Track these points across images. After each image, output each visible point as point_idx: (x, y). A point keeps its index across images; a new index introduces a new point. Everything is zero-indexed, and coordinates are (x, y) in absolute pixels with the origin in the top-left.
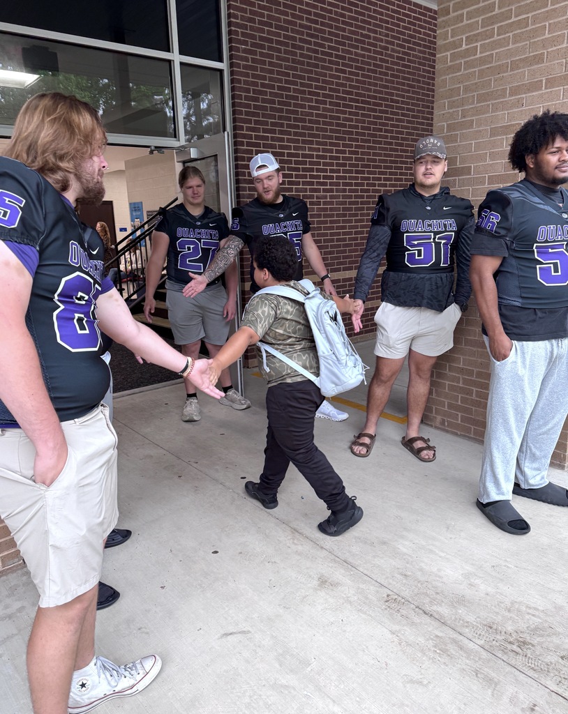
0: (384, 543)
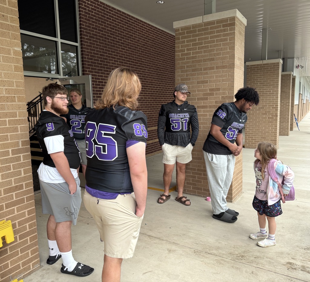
0: (184, 235)
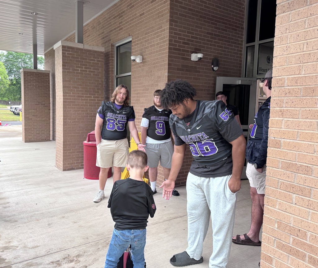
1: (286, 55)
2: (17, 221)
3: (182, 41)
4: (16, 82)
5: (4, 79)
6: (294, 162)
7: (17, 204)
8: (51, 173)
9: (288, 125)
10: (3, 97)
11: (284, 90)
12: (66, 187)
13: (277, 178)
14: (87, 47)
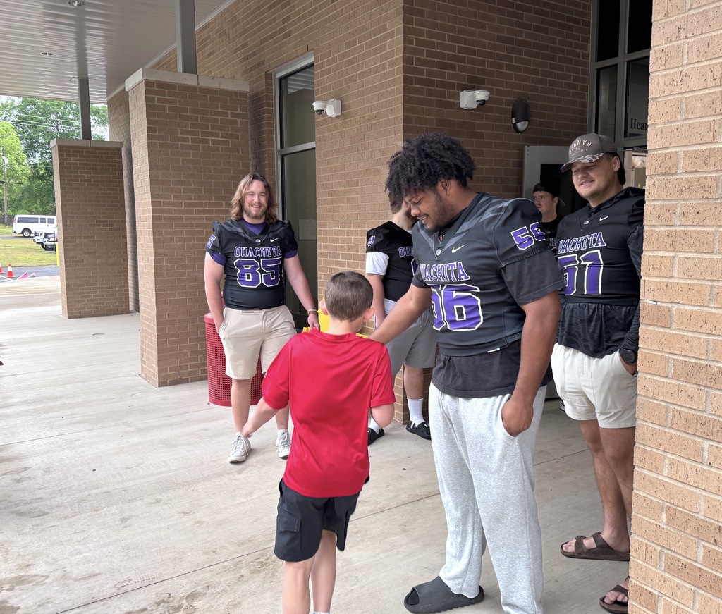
1: (680, 96)
2: (47, 514)
3: (436, 60)
4: (45, 170)
5: (17, 164)
6: (703, 362)
7: (48, 471)
8: (130, 394)
9: (688, 270)
10: (17, 207)
11: (675, 182)
12: (167, 425)
13: (664, 401)
14: (205, 82)
